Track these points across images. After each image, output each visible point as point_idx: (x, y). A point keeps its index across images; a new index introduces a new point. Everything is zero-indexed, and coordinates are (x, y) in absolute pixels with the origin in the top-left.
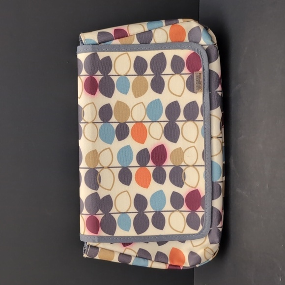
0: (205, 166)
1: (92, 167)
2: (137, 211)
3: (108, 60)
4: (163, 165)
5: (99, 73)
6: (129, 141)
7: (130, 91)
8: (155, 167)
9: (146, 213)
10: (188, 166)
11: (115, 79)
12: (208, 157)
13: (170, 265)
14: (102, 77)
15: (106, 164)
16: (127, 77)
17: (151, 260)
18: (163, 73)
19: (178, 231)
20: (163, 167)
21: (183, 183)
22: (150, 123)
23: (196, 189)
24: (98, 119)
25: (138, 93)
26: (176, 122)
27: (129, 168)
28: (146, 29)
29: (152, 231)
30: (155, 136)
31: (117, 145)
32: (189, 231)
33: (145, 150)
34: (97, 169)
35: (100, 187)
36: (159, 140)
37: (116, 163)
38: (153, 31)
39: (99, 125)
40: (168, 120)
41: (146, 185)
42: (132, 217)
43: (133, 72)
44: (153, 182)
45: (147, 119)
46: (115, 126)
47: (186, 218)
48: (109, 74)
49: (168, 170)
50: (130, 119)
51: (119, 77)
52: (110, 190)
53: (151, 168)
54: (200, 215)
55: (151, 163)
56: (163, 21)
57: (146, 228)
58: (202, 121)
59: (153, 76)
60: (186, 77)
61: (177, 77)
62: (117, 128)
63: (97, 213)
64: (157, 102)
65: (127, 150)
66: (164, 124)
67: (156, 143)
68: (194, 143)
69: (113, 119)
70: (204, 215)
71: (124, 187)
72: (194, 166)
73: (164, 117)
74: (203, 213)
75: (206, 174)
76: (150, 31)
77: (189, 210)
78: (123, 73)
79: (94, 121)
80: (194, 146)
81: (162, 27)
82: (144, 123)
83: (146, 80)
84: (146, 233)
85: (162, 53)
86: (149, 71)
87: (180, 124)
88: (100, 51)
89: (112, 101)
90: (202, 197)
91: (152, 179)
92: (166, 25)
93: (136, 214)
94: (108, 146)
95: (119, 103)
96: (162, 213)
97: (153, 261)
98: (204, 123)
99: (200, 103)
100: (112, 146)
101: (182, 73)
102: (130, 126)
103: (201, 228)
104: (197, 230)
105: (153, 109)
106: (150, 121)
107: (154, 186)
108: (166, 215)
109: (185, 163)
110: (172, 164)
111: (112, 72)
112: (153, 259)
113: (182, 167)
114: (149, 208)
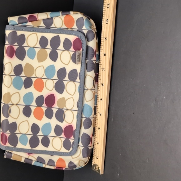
0: (78, 111)
1: (6, 103)
2: (32, 134)
3: (23, 36)
4: (52, 107)
5: (16, 44)
6: (32, 89)
7: (36, 58)
8: (47, 108)
9: (38, 136)
10: (68, 110)
11: (27, 49)
12: (80, 105)
13: (57, 167)
14: (18, 47)
15: (15, 102)
16: (35, 48)
17: (45, 164)
18: (57, 49)
19: (57, 150)
20: (52, 108)
21: (64, 120)
22: (47, 80)
23: (71, 125)
24: (13, 73)
25: (41, 60)
26: (63, 81)
27: (30, 106)
28: (49, 17)
29: (40, 147)
30: (49, 88)
31: (24, 91)
32: (64, 150)
33: (42, 96)
34: (9, 105)
35: (10, 116)
36: (51, 91)
37: (22, 102)
38: (53, 18)
39: (13, 77)
40: (58, 79)
41: (40, 118)
42: (29, 137)
43: (38, 46)
44: (44, 117)
45: (45, 77)
46: (24, 79)
47: (63, 142)
48: (23, 45)
49: (55, 111)
50: (34, 76)
51: (29, 48)
52: (16, 119)
53: (44, 108)
54: (72, 141)
55: (44, 105)
56: (61, 12)
57: (37, 145)
58: (79, 82)
59: (51, 50)
60: (72, 53)
61: (66, 52)
62: (25, 80)
63: (7, 132)
64: (52, 67)
65: (30, 95)
66: (55, 81)
67: (49, 93)
68: (73, 95)
69: (23, 74)
70: (74, 141)
71: (25, 118)
72: (71, 110)
73: (55, 77)
74: (74, 140)
75: (77, 116)
76: (52, 18)
77: (65, 137)
78: (32, 45)
79: (10, 75)
80: (73, 98)
81: (60, 16)
82: (42, 79)
83: (46, 52)
84: (37, 148)
85: (58, 36)
86: (49, 46)
87: (65, 83)
88: (18, 30)
89: (23, 63)
90: (74, 130)
91: (44, 115)
92: (62, 15)
93: (32, 136)
94: (17, 91)
95: (28, 65)
96: (48, 137)
97: (46, 165)
98: (80, 84)
99: (79, 71)
100: (20, 92)
101: (69, 50)
102: (34, 80)
103: (71, 149)
104: (69, 150)
105: (49, 71)
106: (47, 78)
107: (45, 120)
108: (51, 139)
109: (66, 107)
110: (58, 107)
111: (25, 44)
112: (46, 163)
113: (64, 110)
114: (40, 133)
